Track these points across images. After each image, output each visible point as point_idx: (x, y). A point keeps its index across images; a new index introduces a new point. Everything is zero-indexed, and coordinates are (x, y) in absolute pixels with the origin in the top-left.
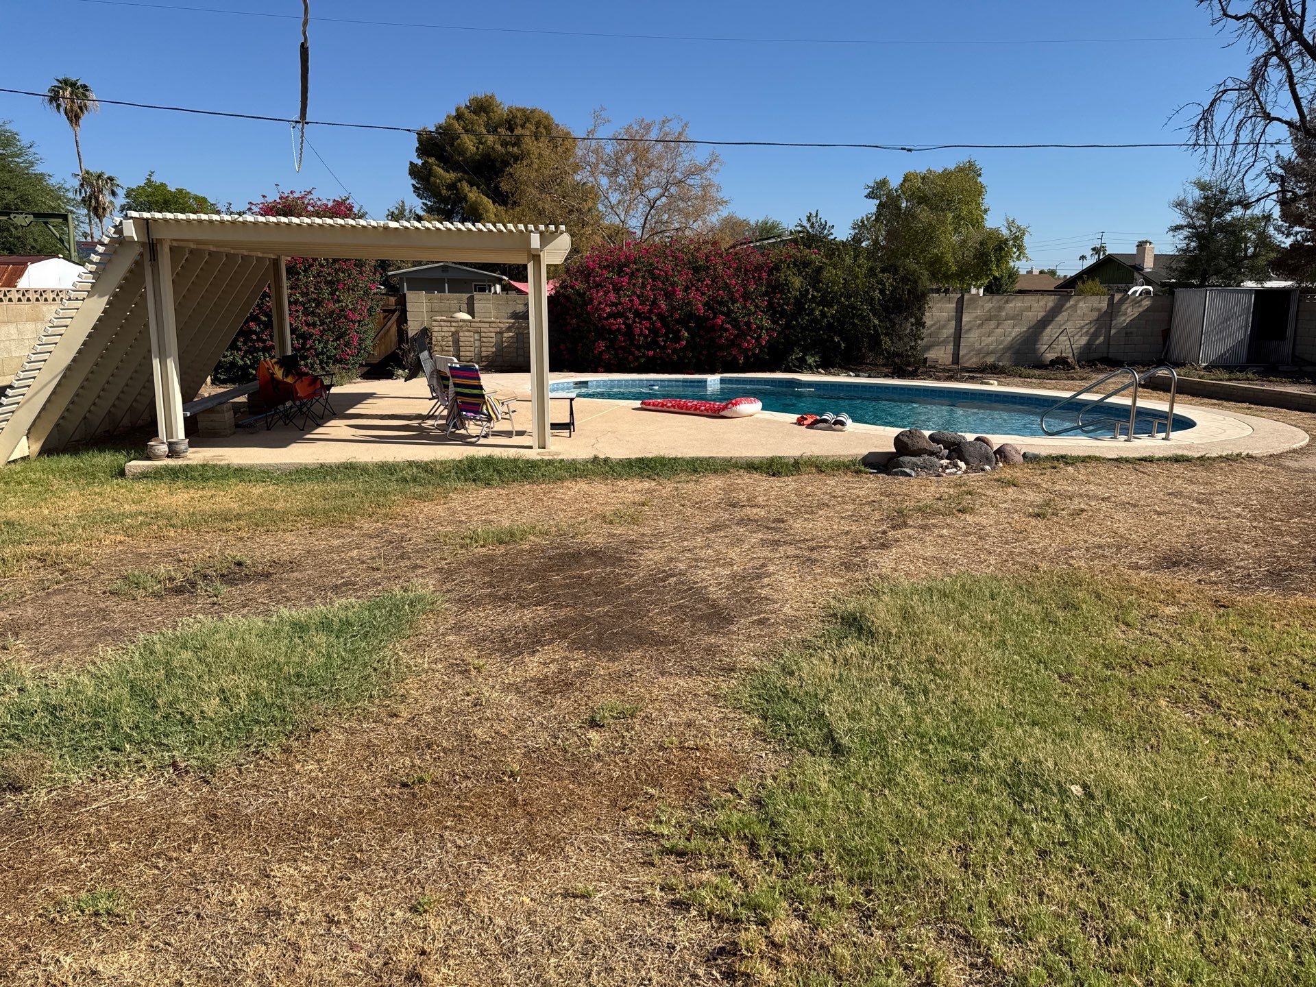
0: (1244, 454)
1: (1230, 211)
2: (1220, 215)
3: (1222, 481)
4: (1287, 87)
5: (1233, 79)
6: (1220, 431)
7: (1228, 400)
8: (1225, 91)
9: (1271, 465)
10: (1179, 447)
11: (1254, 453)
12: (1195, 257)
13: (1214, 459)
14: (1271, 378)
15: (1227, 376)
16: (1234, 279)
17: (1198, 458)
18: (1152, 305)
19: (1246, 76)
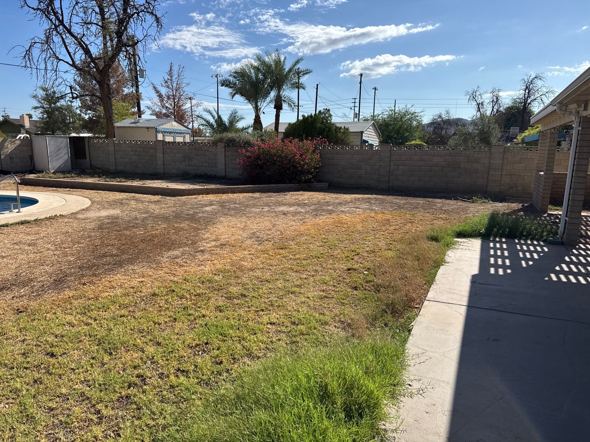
0: (58, 215)
1: (59, 102)
2: (55, 104)
3: (44, 231)
4: (63, 46)
5: (38, 38)
6: (49, 204)
7: (60, 187)
8: (35, 43)
9: (71, 218)
10: (25, 216)
11: (64, 213)
12: (47, 121)
13: (42, 220)
14: (82, 176)
15: (62, 176)
16: (67, 132)
17: (34, 220)
18: (21, 143)
19: (43, 37)
